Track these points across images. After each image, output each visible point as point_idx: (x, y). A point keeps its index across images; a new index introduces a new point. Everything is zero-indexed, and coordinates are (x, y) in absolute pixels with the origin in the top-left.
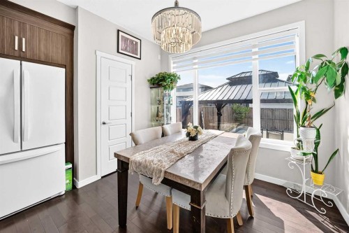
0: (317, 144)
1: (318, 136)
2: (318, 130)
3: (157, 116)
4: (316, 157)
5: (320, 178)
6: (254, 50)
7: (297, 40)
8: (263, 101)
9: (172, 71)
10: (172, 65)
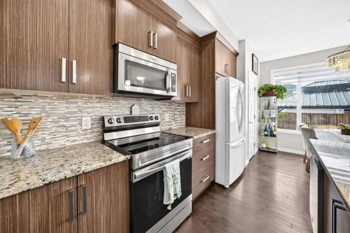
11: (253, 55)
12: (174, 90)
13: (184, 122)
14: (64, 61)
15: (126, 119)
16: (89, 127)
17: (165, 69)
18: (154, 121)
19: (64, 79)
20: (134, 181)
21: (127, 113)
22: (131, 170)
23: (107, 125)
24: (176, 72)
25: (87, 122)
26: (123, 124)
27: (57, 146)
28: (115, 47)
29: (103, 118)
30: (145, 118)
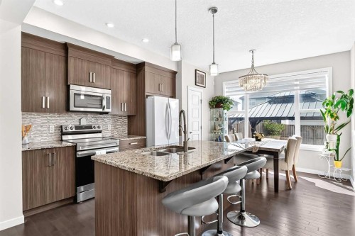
0: (338, 144)
1: (339, 140)
2: (339, 136)
3: (215, 129)
4: (337, 151)
5: (339, 163)
6: (295, 83)
7: (327, 79)
8: (302, 118)
9: (225, 95)
10: (226, 90)
11: (196, 70)
12: (108, 108)
13: (126, 132)
14: (44, 98)
15: (76, 128)
16: (53, 131)
17: (101, 95)
18: (97, 129)
19: (44, 107)
20: (78, 156)
21: (77, 124)
22: (76, 151)
23: (64, 130)
24: (110, 96)
25: (52, 129)
26: (74, 130)
27: (37, 141)
28: (68, 88)
29: (61, 127)
30: (90, 127)
